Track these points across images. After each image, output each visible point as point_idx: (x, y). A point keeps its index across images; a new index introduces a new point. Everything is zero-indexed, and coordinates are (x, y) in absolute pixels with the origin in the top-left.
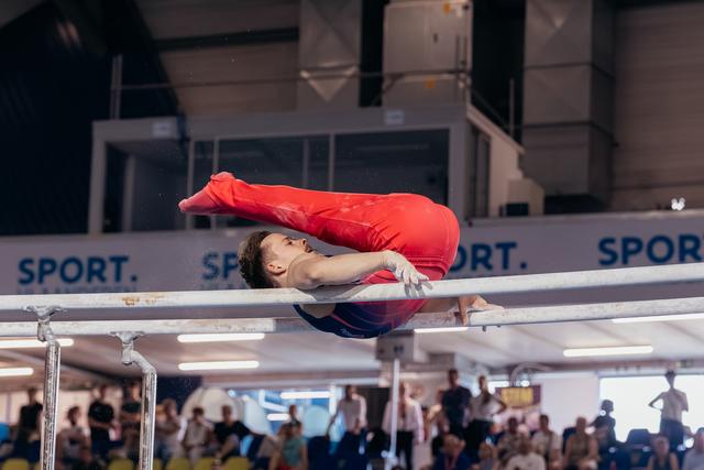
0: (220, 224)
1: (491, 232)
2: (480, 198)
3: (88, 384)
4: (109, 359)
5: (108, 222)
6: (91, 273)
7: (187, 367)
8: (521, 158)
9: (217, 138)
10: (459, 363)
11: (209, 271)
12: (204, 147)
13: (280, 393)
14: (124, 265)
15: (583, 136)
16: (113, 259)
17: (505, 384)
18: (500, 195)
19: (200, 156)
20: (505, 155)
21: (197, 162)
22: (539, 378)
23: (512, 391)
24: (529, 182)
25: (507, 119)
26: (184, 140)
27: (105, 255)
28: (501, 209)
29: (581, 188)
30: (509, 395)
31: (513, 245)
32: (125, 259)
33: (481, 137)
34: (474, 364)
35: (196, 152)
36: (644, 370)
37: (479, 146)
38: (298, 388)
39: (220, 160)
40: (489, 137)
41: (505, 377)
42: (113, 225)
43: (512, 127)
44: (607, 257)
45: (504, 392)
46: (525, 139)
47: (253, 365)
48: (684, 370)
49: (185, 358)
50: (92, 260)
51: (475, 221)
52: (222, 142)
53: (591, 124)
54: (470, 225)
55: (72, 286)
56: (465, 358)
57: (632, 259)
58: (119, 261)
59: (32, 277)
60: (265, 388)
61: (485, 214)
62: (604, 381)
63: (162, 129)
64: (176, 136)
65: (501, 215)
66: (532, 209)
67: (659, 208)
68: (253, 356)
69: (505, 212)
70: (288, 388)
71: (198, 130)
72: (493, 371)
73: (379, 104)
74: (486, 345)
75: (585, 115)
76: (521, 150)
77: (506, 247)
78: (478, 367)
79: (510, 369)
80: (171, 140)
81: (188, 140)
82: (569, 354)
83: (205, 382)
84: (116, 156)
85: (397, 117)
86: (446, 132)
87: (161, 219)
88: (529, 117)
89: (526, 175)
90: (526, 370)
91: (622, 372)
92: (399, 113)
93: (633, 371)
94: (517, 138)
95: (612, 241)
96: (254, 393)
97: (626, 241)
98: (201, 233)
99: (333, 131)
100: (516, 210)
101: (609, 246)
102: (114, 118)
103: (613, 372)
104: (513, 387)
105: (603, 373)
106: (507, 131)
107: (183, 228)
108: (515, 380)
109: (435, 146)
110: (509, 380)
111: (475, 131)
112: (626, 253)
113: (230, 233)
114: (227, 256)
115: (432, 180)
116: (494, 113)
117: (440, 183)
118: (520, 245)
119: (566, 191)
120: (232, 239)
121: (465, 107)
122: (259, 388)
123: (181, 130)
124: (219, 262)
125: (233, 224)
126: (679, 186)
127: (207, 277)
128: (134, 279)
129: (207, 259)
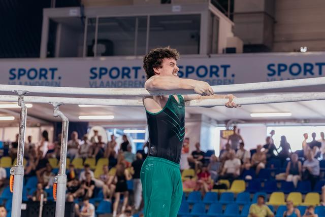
0: (98, 55)
1: (218, 60)
2: (214, 45)
3: (38, 124)
4: (48, 114)
5: (49, 53)
6: (41, 75)
7: (82, 118)
8: (233, 27)
9: (98, 17)
10: (203, 118)
11: (93, 76)
12: (92, 20)
13: (123, 130)
14: (56, 72)
15: (261, 18)
16: (50, 69)
17: (224, 128)
18: (223, 44)
19: (90, 24)
20: (226, 26)
21: (88, 27)
22: (239, 126)
23: (227, 132)
24: (236, 38)
25: (227, 10)
26: (83, 17)
27: (47, 68)
28: (223, 50)
29: (260, 41)
30: (226, 133)
31: (229, 66)
32: (56, 69)
33: (215, 18)
34: (210, 119)
35: (88, 23)
36: (287, 124)
37: (214, 22)
38: (131, 128)
39: (99, 26)
40: (218, 18)
41: (224, 125)
42: (51, 54)
43: (229, 13)
44: (271, 72)
45: (224, 132)
46: (235, 19)
47: (111, 117)
48: (306, 124)
49: (81, 113)
50: (41, 70)
51: (212, 55)
52: (100, 19)
53: (265, 13)
54: (210, 57)
55: (32, 81)
56: (206, 116)
57: (282, 73)
58: (53, 70)
59: (15, 76)
60: (117, 128)
61: (217, 52)
62: (268, 128)
63: (73, 12)
64: (80, 15)
65: (223, 53)
66: (237, 50)
67: (295, 51)
68: (111, 113)
69: (225, 51)
70: (127, 128)
71: (89, 13)
72: (219, 122)
73: (170, 2)
74: (217, 111)
75: (261, 7)
76: (233, 24)
77: (225, 67)
78: (212, 120)
79: (226, 122)
80: (77, 17)
81: (85, 17)
82: (253, 116)
83: (90, 125)
84: (53, 24)
85: (177, 8)
86: (199, 16)
87: (71, 52)
88: (237, 9)
89: (235, 35)
90: (233, 122)
91: (277, 124)
92: (179, 7)
93: (282, 124)
94: (231, 18)
95: (273, 65)
96: (112, 129)
97: (280, 65)
98: (90, 59)
99: (149, 15)
100: (230, 51)
101: (272, 68)
102: (52, 7)
103: (273, 124)
104: (228, 130)
105: (268, 124)
106: (227, 16)
107: (82, 56)
108: (228, 127)
109: (195, 22)
110: (226, 127)
111: (213, 15)
112: (280, 71)
113: (103, 59)
114: (101, 69)
115: (193, 37)
116: (220, 6)
117: (196, 38)
118: (232, 66)
119: (253, 43)
120: (104, 62)
121: (208, 5)
122: (114, 128)
123: (82, 13)
124: (97, 72)
125: (103, 55)
126: (304, 41)
127: (92, 78)
128: (60, 78)
129: (92, 70)
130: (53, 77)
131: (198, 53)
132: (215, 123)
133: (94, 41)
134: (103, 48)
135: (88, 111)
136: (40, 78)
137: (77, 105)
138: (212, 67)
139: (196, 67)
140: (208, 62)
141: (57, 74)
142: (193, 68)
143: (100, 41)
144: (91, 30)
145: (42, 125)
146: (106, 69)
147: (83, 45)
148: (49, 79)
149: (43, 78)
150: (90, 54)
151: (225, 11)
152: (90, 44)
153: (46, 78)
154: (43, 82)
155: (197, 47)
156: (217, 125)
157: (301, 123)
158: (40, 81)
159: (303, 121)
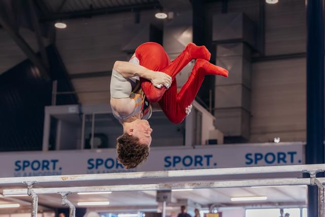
0: (94, 147)
1: (202, 151)
2: (198, 138)
3: (42, 211)
4: (50, 201)
5: (50, 146)
6: (44, 167)
7: (81, 204)
8: (214, 121)
9: (94, 113)
10: (189, 202)
11: (90, 166)
12: (89, 117)
13: (117, 214)
15: (239, 113)
17: (207, 212)
18: (206, 136)
19: (87, 120)
20: (208, 120)
21: (86, 122)
22: (221, 209)
23: (210, 215)
24: (217, 131)
25: (209, 106)
26: (81, 114)
27: (49, 159)
28: (206, 142)
29: (238, 133)
31: (211, 156)
32: (57, 161)
33: (198, 113)
34: (195, 203)
35: (86, 118)
36: (263, 206)
37: (198, 117)
38: (125, 213)
39: (95, 122)
40: (202, 113)
41: (208, 208)
42: (52, 148)
43: (210, 109)
44: (249, 161)
45: (207, 215)
46: (216, 113)
47: (107, 203)
49: (80, 200)
50: (44, 161)
51: (196, 147)
52: (96, 115)
53: (242, 108)
54: (194, 148)
55: (36, 172)
56: (192, 201)
57: (258, 162)
58: (55, 161)
59: (20, 168)
60: (112, 212)
61: (200, 143)
62: (247, 211)
63: (72, 109)
64: (78, 112)
65: (206, 144)
66: (218, 142)
67: (269, 142)
68: (107, 199)
69: (208, 143)
70: (121, 213)
71: (86, 110)
72: (203, 206)
74: (200, 196)
75: (239, 103)
76: (214, 118)
77: (208, 157)
78: (197, 205)
79: (210, 206)
80: (75, 114)
81: (83, 114)
82: (233, 200)
83: (88, 210)
84: (54, 121)
87: (71, 146)
88: (217, 105)
89: (216, 128)
90: (216, 206)
91: (254, 207)
93: (259, 206)
94: (213, 113)
95: (250, 154)
96: (107, 214)
97: (256, 155)
98: (87, 151)
100: (212, 142)
101: (249, 157)
102: (53, 105)
103: (251, 207)
104: (211, 213)
105: (247, 207)
106: (209, 111)
107: (80, 148)
108: (212, 210)
110: (209, 210)
111: (196, 111)
112: (256, 160)
113: (99, 151)
114: (98, 160)
115: (179, 130)
116: (203, 103)
117: (183, 131)
118: (214, 156)
119: (232, 135)
120: (100, 153)
122: (109, 213)
123: (80, 109)
125: (100, 147)
126: (277, 133)
127: (89, 168)
128: (60, 169)
129: (89, 161)
130: (54, 168)
131: (184, 144)
132: (199, 207)
133: (91, 135)
134: (99, 141)
135: (86, 198)
136: (43, 169)
137: (76, 193)
138: (196, 157)
139: (182, 157)
140: (193, 153)
141: (57, 165)
142: (179, 158)
143: (96, 135)
144: (88, 124)
145: (45, 211)
146: (102, 160)
147: (81, 139)
148: (51, 170)
149: (45, 169)
150: (87, 146)
151: (207, 106)
152: (87, 137)
153: (48, 169)
154: (45, 173)
155: (182, 139)
156: (201, 209)
157: (276, 205)
158: (43, 172)
159: (277, 204)
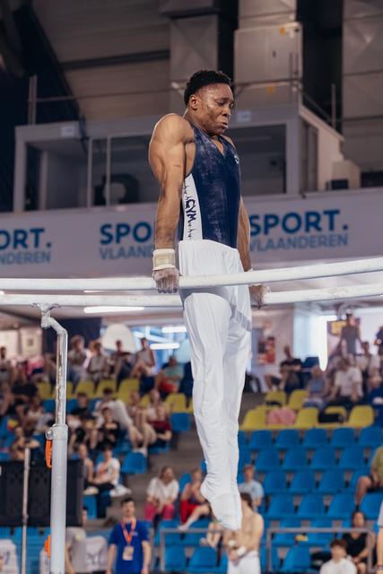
0: (112, 202)
1: (319, 202)
2: (311, 176)
3: (16, 326)
5: (29, 202)
6: (16, 242)
7: (90, 311)
8: (341, 144)
9: (109, 137)
11: (106, 238)
12: (99, 143)
13: (161, 328)
14: (42, 236)
16: (32, 231)
18: (326, 174)
19: (97, 151)
20: (329, 141)
21: (94, 155)
22: (358, 313)
23: (338, 323)
24: (348, 163)
25: (330, 114)
26: (84, 138)
27: (27, 228)
28: (327, 184)
30: (336, 327)
31: (337, 212)
32: (42, 230)
33: (311, 129)
34: (309, 303)
35: (94, 147)
37: (309, 137)
38: (175, 324)
39: (113, 154)
40: (316, 129)
41: (333, 312)
42: (32, 206)
43: (334, 120)
45: (333, 325)
46: (345, 129)
50: (17, 232)
51: (308, 194)
52: (113, 139)
54: (304, 197)
55: (3, 252)
58: (37, 232)
60: (150, 325)
61: (315, 188)
63: (68, 130)
64: (79, 136)
65: (327, 189)
66: (350, 184)
69: (330, 187)
70: (167, 324)
71: (94, 131)
72: (324, 307)
76: (342, 138)
77: (332, 214)
78: (313, 306)
79: (337, 306)
80: (75, 139)
81: (88, 138)
83: (104, 322)
84: (33, 153)
85: (245, 117)
86: (283, 128)
87: (67, 200)
88: (347, 113)
89: (346, 157)
90: (349, 307)
92: (248, 113)
94: (339, 129)
96: (142, 328)
98: (99, 209)
100: (339, 185)
102: (31, 123)
104: (340, 320)
106: (330, 124)
107: (85, 205)
108: (340, 315)
109: (275, 137)
110: (336, 315)
111: (306, 125)
113: (121, 208)
114: (119, 226)
115: (274, 163)
116: (320, 110)
117: (280, 165)
118: (342, 212)
119: (377, 169)
120: (123, 213)
121: (297, 107)
122: (145, 325)
123: (82, 131)
124: (113, 231)
125: (123, 201)
127: (104, 242)
128: (49, 245)
129: (103, 229)
130: (37, 244)
131: (284, 191)
132: (318, 310)
133: (104, 178)
134: (120, 189)
136: (15, 246)
138: (308, 214)
139: (281, 216)
140: (301, 207)
141: (43, 238)
143: (115, 178)
144: (100, 159)
145: (21, 326)
146: (127, 227)
147: (86, 185)
148: (31, 248)
149: (20, 246)
150: (99, 201)
151: (326, 116)
152: (99, 182)
153: (25, 246)
154: (20, 254)
155: (280, 181)
156: (321, 312)
158: (15, 252)
